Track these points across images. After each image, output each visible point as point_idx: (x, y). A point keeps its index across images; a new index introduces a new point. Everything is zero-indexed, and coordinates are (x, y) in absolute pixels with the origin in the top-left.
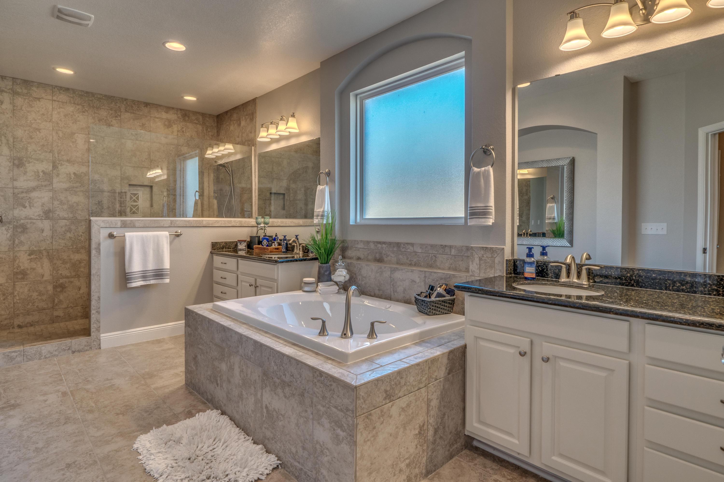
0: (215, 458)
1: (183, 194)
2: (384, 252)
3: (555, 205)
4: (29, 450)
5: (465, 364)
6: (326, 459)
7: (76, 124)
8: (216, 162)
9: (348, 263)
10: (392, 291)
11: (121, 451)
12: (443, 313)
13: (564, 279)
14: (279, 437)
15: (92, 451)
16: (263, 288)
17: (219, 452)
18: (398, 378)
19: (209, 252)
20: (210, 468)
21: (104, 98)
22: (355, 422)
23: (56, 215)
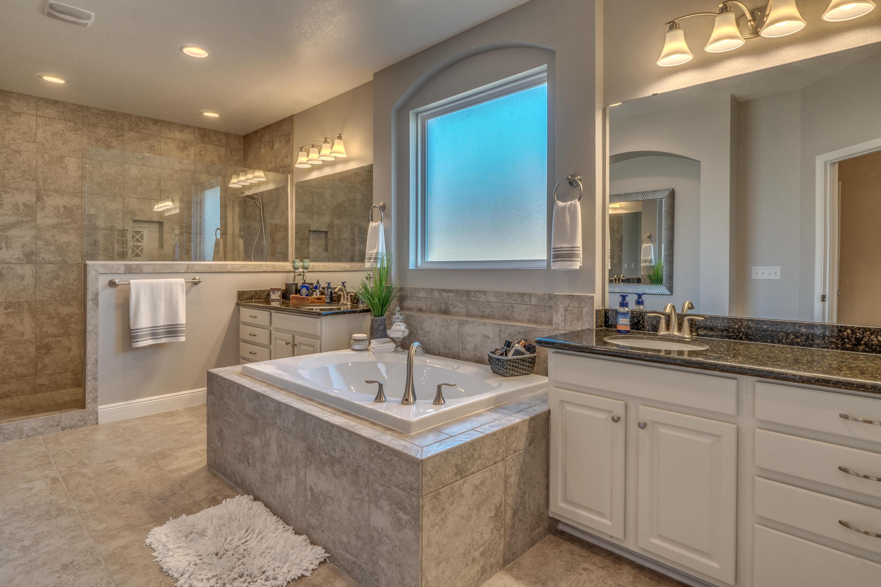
0: (248, 553)
1: (200, 231)
2: (450, 301)
3: (652, 245)
4: (13, 549)
5: (548, 433)
6: (385, 548)
7: (67, 145)
8: (242, 193)
9: (407, 316)
10: (460, 348)
11: (130, 547)
12: (522, 374)
13: (662, 332)
14: (327, 524)
15: (93, 548)
16: (303, 347)
17: (253, 546)
18: (471, 450)
19: (235, 304)
20: (243, 564)
21: (102, 113)
22: (421, 502)
23: (41, 258)
